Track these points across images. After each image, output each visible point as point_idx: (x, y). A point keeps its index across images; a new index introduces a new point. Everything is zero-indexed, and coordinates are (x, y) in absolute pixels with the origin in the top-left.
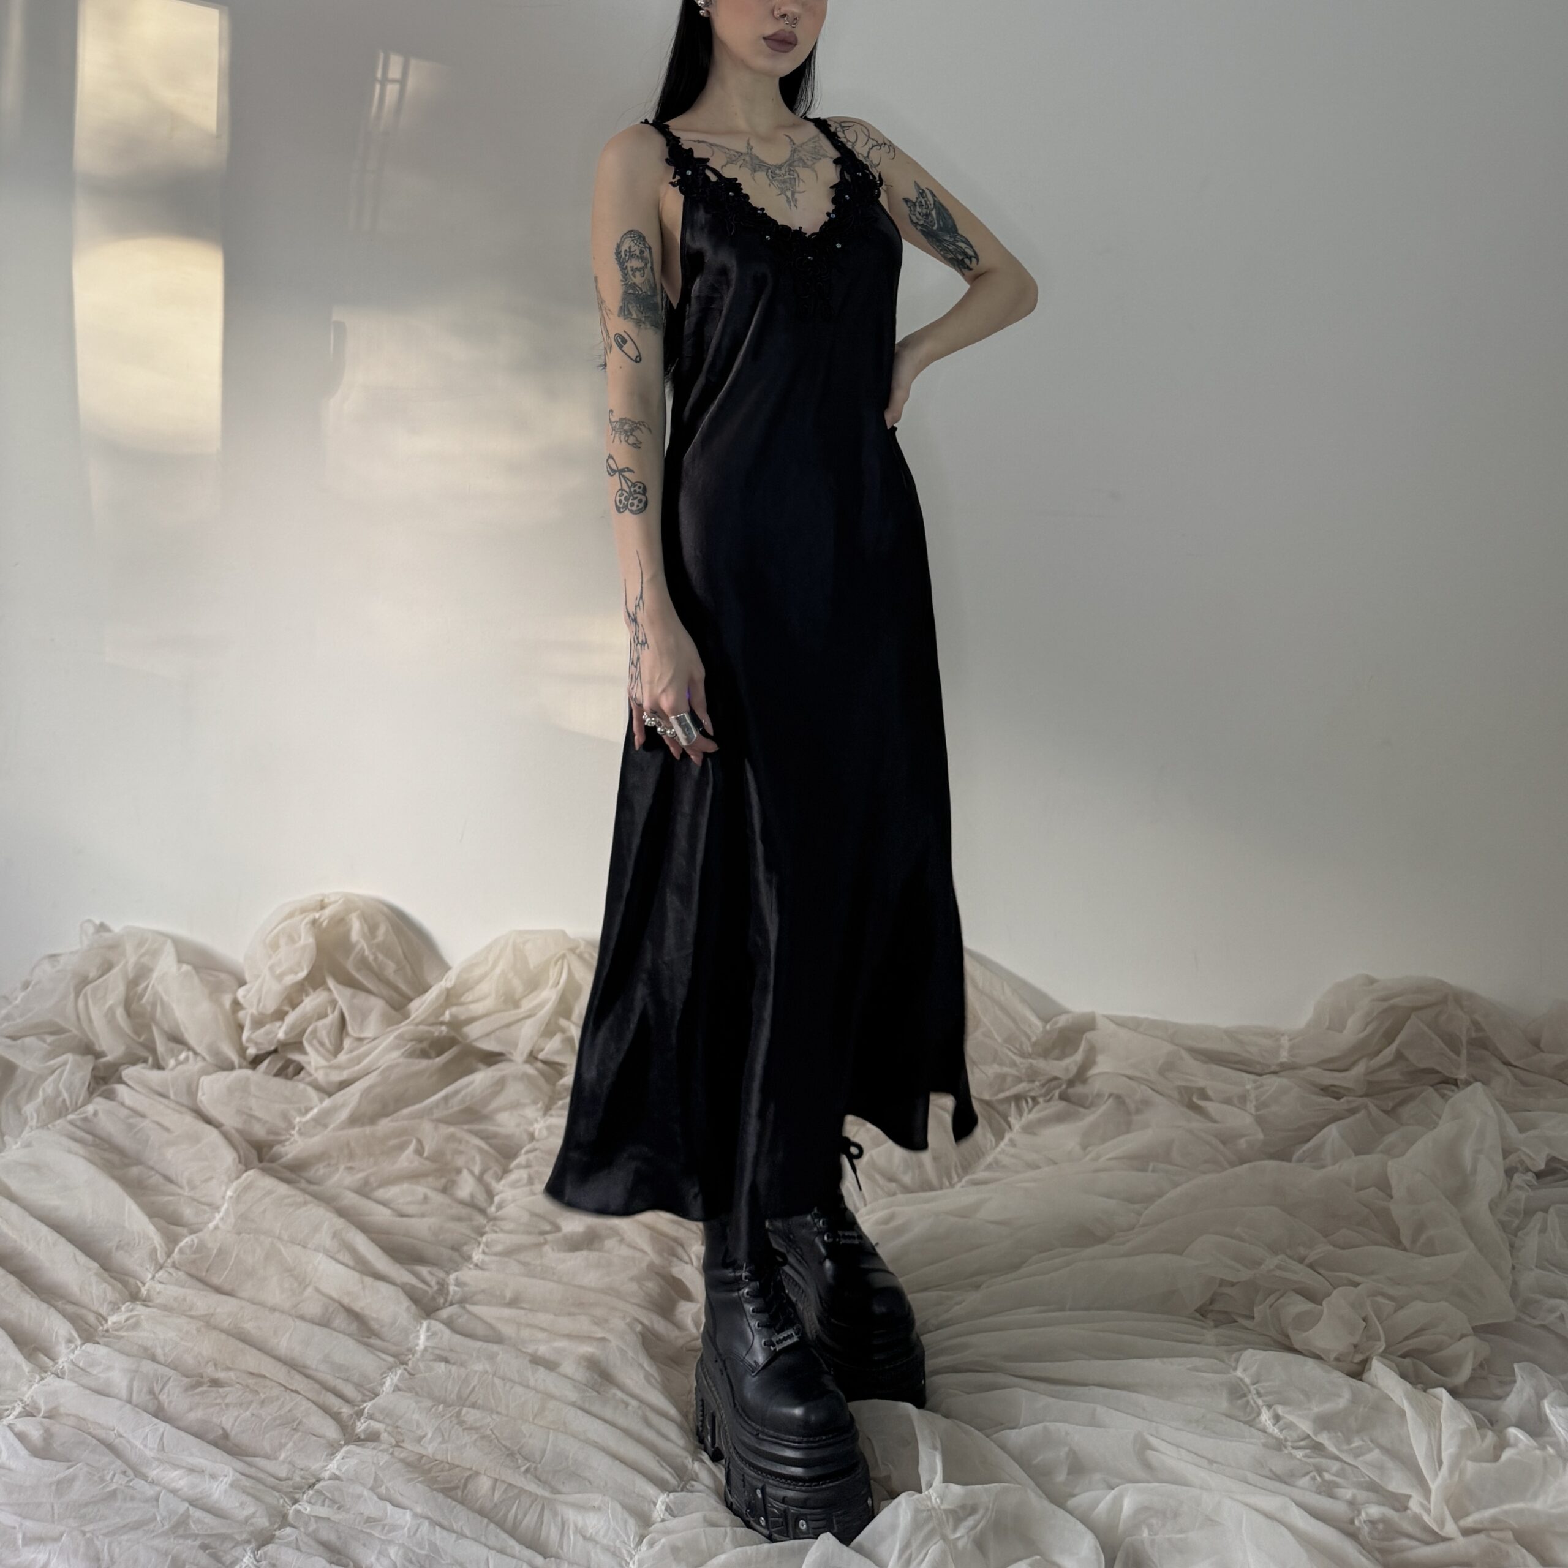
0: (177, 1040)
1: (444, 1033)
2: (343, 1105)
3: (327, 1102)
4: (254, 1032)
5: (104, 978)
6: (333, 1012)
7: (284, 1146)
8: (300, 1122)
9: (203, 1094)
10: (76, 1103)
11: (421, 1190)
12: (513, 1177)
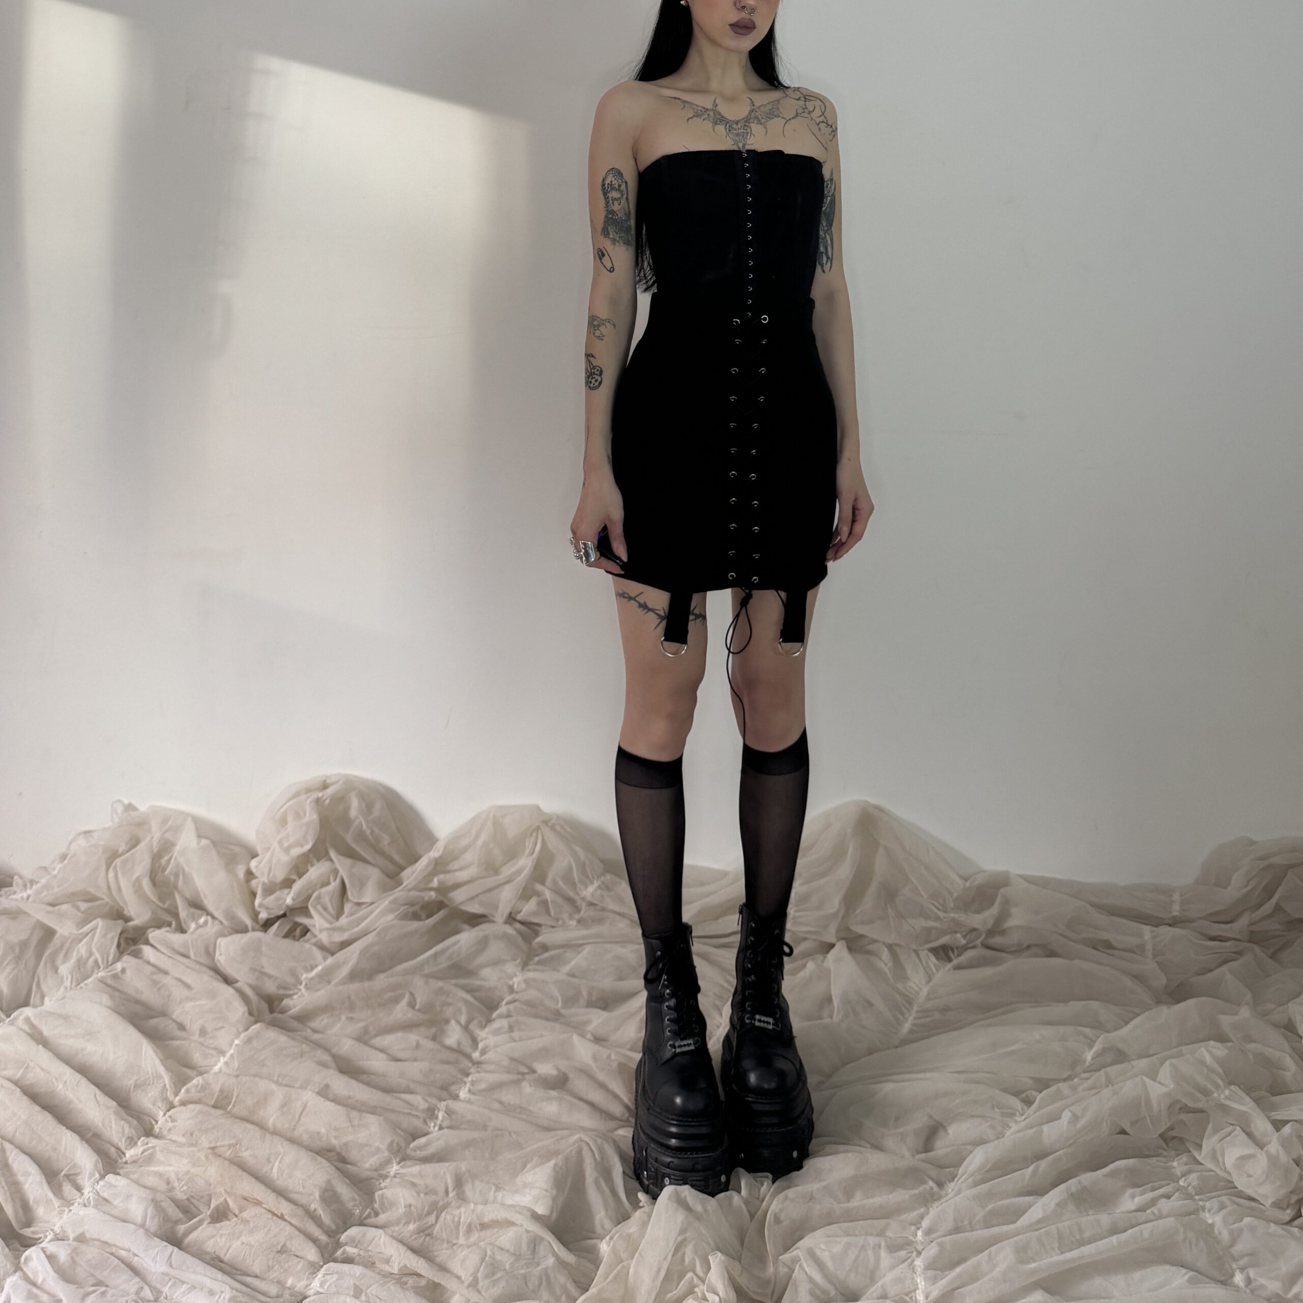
0: (197, 905)
1: (433, 898)
2: (344, 963)
3: (330, 960)
4: (264, 899)
5: (132, 851)
6: (335, 880)
7: (292, 999)
8: (306, 978)
9: (221, 954)
10: (108, 962)
11: (413, 1038)
12: (496, 1025)
